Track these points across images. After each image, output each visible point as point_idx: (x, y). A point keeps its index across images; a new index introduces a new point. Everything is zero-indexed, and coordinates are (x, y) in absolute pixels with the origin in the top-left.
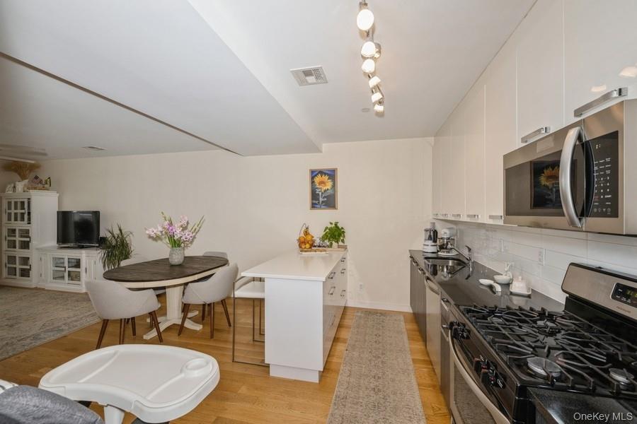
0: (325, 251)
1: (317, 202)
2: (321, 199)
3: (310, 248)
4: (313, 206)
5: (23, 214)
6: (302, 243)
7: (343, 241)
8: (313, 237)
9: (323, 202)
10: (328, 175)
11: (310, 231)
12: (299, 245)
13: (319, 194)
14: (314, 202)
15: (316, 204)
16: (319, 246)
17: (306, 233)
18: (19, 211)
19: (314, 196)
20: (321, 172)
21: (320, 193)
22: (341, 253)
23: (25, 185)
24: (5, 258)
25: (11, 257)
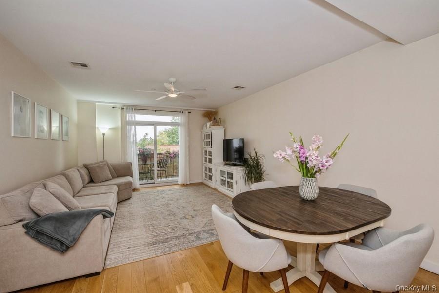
5: (209, 142)
23: (210, 124)
24: (204, 168)
25: (206, 167)
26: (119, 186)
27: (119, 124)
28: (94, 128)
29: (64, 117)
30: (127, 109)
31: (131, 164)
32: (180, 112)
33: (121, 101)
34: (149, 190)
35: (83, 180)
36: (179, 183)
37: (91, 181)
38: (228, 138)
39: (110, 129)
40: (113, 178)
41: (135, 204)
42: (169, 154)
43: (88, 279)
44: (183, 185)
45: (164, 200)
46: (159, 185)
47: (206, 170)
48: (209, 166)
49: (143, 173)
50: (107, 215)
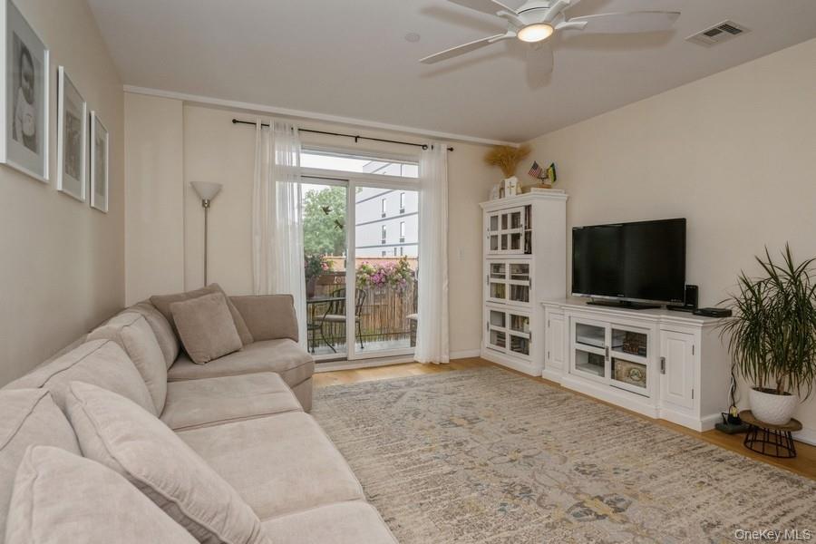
5: (516, 237)
18: (510, 231)
24: (486, 314)
30: (277, 126)
31: (292, 299)
36: (419, 359)
37: (182, 354)
40: (246, 344)
46: (362, 364)
48: (516, 308)
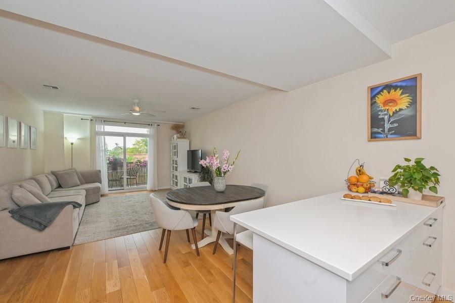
0: (390, 202)
1: (380, 130)
2: (387, 126)
3: (366, 192)
4: (373, 136)
6: (352, 184)
7: (433, 189)
8: (371, 178)
9: (390, 130)
10: (401, 87)
11: (366, 170)
12: (349, 186)
13: (383, 119)
14: (375, 130)
15: (379, 133)
16: (382, 193)
17: (360, 172)
18: (175, 151)
19: (376, 121)
20: (389, 87)
21: (386, 117)
22: (428, 210)
23: (177, 136)
24: (172, 175)
25: (173, 175)
26: (87, 190)
27: (88, 134)
28: (62, 137)
29: (31, 128)
30: (96, 120)
31: (100, 171)
32: (149, 125)
33: (89, 113)
34: (118, 195)
35: (52, 186)
36: (147, 189)
37: (60, 186)
38: (193, 149)
39: (78, 139)
40: (82, 184)
41: (103, 206)
42: (140, 163)
43: (60, 252)
44: (152, 191)
45: (130, 202)
46: (128, 191)
47: (173, 177)
48: (176, 173)
49: (112, 181)
50: (77, 205)
